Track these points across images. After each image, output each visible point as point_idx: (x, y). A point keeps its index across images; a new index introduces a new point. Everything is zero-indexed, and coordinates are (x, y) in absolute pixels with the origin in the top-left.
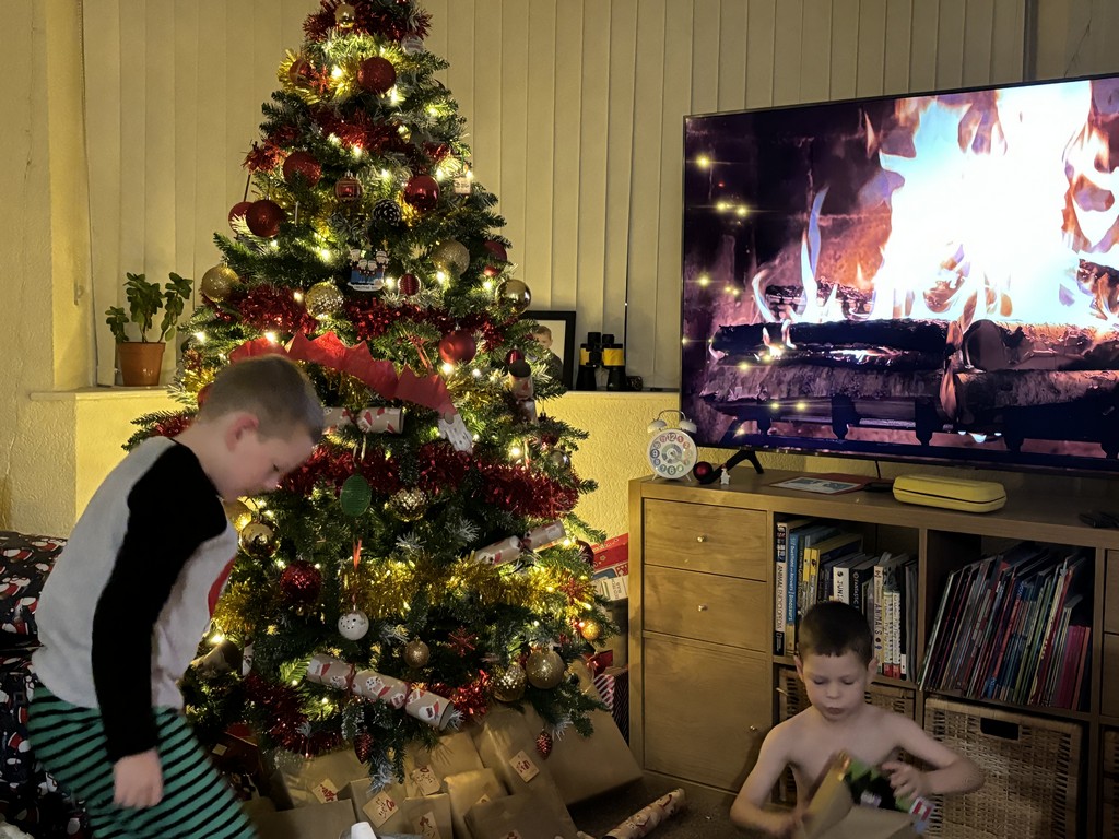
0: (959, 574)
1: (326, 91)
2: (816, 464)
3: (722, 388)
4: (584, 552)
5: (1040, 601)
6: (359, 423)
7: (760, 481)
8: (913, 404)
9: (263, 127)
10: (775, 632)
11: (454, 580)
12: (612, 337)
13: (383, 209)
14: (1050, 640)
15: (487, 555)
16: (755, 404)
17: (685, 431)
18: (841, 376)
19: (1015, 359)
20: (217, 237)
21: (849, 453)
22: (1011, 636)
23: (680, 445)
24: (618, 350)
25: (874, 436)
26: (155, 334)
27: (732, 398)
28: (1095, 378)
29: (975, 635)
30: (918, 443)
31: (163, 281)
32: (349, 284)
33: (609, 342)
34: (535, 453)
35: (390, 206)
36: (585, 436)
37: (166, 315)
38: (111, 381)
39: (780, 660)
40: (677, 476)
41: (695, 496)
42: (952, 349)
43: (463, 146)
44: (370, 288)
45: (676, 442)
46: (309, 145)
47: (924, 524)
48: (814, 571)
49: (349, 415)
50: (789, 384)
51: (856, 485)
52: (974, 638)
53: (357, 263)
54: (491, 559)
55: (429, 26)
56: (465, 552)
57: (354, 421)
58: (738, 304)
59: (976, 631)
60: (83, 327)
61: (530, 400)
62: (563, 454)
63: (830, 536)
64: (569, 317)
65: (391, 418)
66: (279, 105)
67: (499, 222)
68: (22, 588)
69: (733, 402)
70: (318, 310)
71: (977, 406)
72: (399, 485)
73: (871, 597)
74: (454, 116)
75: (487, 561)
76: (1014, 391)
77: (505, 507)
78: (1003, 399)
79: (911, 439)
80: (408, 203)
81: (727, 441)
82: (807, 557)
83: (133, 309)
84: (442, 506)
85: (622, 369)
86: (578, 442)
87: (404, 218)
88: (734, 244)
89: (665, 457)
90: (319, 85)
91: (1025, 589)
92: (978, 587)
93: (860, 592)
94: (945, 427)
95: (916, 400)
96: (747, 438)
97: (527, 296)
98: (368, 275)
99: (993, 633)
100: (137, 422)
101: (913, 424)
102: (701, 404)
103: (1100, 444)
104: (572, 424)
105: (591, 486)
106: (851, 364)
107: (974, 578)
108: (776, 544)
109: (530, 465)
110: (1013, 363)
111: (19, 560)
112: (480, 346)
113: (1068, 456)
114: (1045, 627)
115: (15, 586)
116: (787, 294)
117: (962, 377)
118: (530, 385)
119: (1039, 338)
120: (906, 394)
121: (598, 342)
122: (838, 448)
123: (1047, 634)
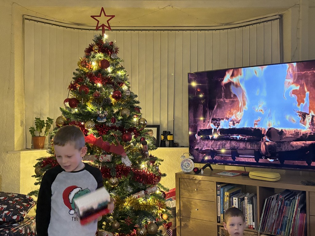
0: (268, 199)
1: (90, 68)
2: (227, 168)
3: (200, 147)
4: (163, 194)
5: (291, 206)
6: (99, 159)
7: (212, 173)
8: (254, 151)
9: (73, 78)
10: (218, 216)
11: (126, 204)
12: (170, 132)
13: (106, 100)
14: (294, 218)
15: (135, 196)
16: (210, 151)
17: (191, 159)
18: (234, 143)
19: (281, 138)
20: (60, 108)
21: (237, 165)
22: (284, 217)
23: (189, 163)
24: (172, 136)
25: (243, 160)
26: (42, 134)
27: (203, 149)
28: (303, 143)
29: (273, 216)
30: (255, 162)
31: (45, 119)
32: (97, 120)
33: (169, 133)
34: (149, 166)
35: (108, 99)
36: (162, 161)
37: (46, 129)
38: (30, 148)
39: (219, 224)
40: (189, 171)
41: (194, 177)
42: (263, 136)
43: (128, 82)
44: (103, 121)
45: (188, 162)
46: (86, 83)
47: (258, 185)
48: (228, 199)
49: (97, 157)
50: (219, 145)
51: (239, 174)
52: (273, 217)
53: (99, 115)
54: (137, 197)
55: (118, 51)
56: (129, 195)
57: (98, 159)
58: (204, 123)
59: (274, 215)
60: (23, 133)
61: (147, 151)
62: (157, 166)
63: (232, 188)
64: (158, 127)
65: (108, 157)
66: (78, 72)
67: (138, 102)
68: (5, 208)
69: (204, 150)
70: (88, 127)
71: (271, 151)
72: (110, 177)
73: (244, 206)
74: (125, 74)
75: (136, 198)
76: (281, 147)
77: (140, 182)
78: (278, 150)
79: (253, 160)
80: (113, 98)
81: (203, 161)
82: (226, 194)
83: (37, 128)
84: (123, 182)
85: (173, 141)
86: (161, 162)
87: (112, 102)
88: (203, 107)
89: (185, 166)
90: (89, 67)
91: (287, 203)
92: (274, 203)
93: (241, 205)
94: (263, 157)
95: (254, 149)
96: (208, 161)
97: (146, 122)
98: (102, 118)
99: (279, 215)
100: (38, 160)
101: (254, 157)
102: (195, 151)
103: (306, 162)
104: (159, 157)
105: (165, 175)
106: (236, 140)
107: (272, 200)
108: (217, 191)
109: (147, 170)
110: (281, 139)
111: (4, 200)
112: (133, 136)
113: (297, 165)
114: (293, 214)
115: (3, 208)
116: (217, 121)
117: (267, 143)
118: (147, 147)
119: (287, 132)
120: (252, 148)
121: (166, 133)
122: (233, 163)
123: (294, 216)
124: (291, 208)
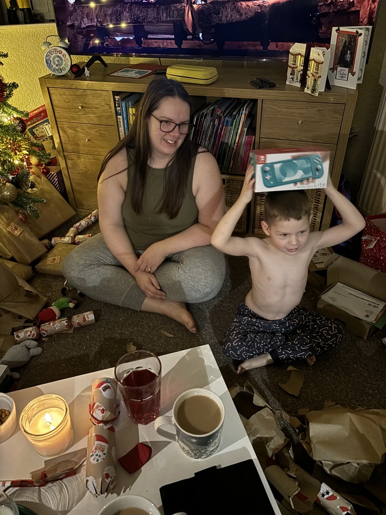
0: (199, 116)
3: (77, 20)
4: (19, 123)
5: (234, 126)
7: (106, 74)
8: (172, 24)
14: (238, 144)
16: (95, 29)
17: (63, 48)
18: (136, 10)
21: (145, 54)
22: (222, 143)
23: (61, 56)
25: (155, 44)
27: (83, 26)
30: (176, 47)
40: (64, 73)
41: (74, 85)
45: (58, 54)
50: (110, 15)
51: (150, 71)
71: (203, 25)
76: (220, 15)
78: (215, 21)
79: (173, 45)
81: (85, 51)
82: (131, 112)
85: (28, 9)
89: (54, 63)
91: (227, 121)
92: (207, 122)
94: (188, 37)
99: (214, 142)
101: (173, 37)
102: (68, 29)
103: (260, 43)
105: (15, 86)
107: (205, 117)
108: (116, 107)
113: (246, 50)
114: (236, 138)
117: (196, 7)
120: (169, 19)
122: (139, 53)
123: (237, 141)
124: (233, 128)
